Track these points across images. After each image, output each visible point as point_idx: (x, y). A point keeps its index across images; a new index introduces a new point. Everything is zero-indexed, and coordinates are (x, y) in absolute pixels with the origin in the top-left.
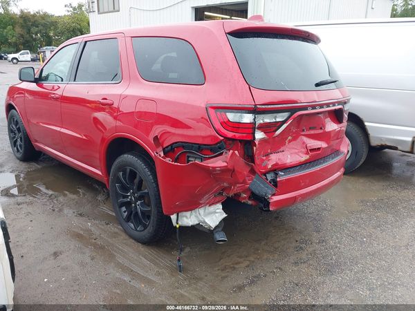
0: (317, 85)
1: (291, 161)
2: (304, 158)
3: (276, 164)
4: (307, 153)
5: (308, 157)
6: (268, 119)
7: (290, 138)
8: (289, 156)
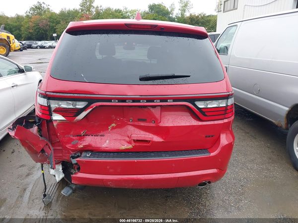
0: (142, 79)
1: (108, 146)
2: (125, 146)
3: (89, 145)
4: (129, 143)
5: (130, 146)
6: (64, 105)
7: (114, 125)
8: (108, 141)
